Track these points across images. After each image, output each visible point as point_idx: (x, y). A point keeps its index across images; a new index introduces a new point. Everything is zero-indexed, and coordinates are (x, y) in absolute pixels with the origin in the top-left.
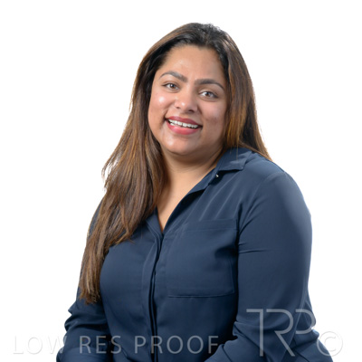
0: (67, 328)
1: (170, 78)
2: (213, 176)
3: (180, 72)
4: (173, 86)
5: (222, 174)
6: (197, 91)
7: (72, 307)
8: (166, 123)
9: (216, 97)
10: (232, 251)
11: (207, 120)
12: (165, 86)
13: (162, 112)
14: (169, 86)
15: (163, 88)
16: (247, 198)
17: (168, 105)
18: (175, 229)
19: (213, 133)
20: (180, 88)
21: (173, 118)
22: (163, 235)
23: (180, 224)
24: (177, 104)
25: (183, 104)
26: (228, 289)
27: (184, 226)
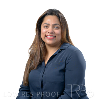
0: (19, 91)
1: (45, 25)
2: (59, 51)
3: (48, 23)
4: (47, 27)
5: (61, 50)
6: (53, 27)
7: (21, 85)
8: (46, 37)
9: (58, 28)
10: (64, 71)
11: (57, 35)
12: (44, 27)
13: (45, 34)
14: (45, 27)
15: (44, 28)
16: (68, 56)
17: (46, 32)
18: (49, 65)
19: (59, 38)
20: (48, 27)
21: (48, 36)
22: (46, 67)
23: (50, 64)
24: (48, 32)
25: (50, 31)
26: (63, 81)
27: (51, 64)
